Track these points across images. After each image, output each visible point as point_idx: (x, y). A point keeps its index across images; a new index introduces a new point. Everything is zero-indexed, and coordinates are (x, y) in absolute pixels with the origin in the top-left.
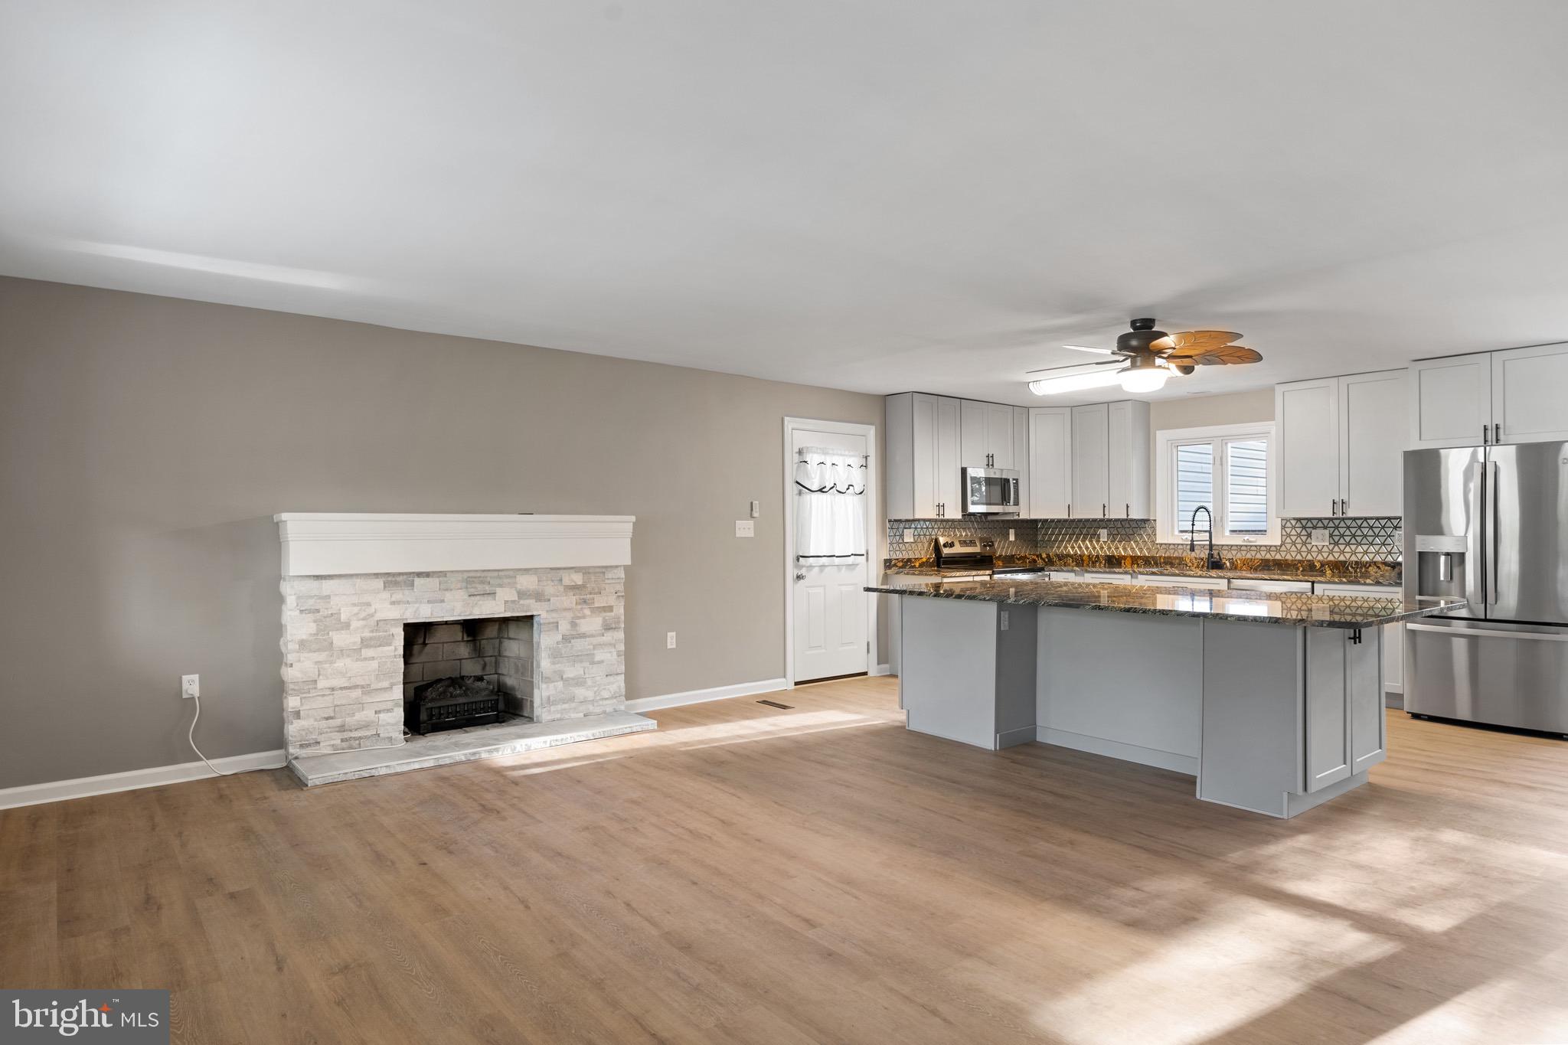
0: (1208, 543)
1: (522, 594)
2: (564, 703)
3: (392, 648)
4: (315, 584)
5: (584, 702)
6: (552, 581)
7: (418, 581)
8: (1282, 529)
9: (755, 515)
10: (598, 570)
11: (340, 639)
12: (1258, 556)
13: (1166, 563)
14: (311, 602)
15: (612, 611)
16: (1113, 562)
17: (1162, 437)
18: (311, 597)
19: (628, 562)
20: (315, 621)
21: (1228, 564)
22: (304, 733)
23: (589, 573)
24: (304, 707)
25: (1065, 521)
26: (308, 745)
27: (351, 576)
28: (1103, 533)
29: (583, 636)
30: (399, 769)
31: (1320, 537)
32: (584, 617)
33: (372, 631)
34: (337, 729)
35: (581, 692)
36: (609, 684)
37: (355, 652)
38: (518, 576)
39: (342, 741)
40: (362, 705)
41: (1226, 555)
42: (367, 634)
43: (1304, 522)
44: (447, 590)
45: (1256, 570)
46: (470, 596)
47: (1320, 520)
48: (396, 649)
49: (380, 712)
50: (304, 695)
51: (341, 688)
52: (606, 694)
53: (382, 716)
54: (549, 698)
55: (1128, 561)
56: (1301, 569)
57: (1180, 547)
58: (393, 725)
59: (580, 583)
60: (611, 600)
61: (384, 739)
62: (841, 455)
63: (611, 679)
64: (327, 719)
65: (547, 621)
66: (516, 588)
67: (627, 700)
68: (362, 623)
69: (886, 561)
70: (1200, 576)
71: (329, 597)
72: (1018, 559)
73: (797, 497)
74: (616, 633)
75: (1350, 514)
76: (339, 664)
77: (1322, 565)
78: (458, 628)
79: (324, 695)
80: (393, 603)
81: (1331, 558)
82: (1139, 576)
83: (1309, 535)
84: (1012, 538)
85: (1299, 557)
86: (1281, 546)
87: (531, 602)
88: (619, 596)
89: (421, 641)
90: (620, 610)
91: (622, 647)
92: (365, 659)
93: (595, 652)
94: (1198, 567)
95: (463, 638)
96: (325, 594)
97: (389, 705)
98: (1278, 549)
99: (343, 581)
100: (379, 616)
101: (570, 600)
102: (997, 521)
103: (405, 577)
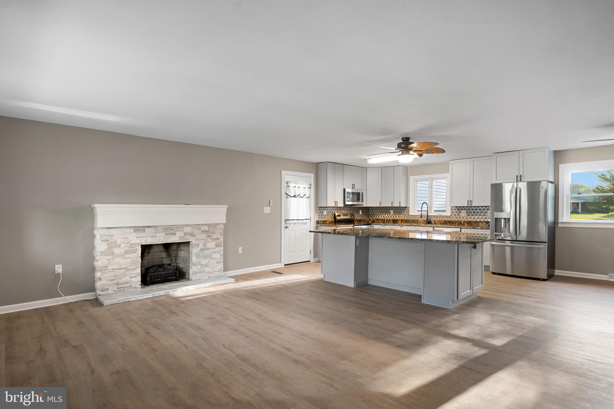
0: (427, 215)
1: (186, 234)
2: (201, 273)
3: (137, 254)
4: (107, 230)
5: (208, 273)
6: (197, 229)
7: (147, 229)
8: (451, 210)
9: (271, 205)
10: (213, 225)
11: (117, 251)
12: (443, 219)
13: (412, 222)
14: (106, 237)
15: (219, 240)
16: (395, 222)
17: (412, 178)
18: (106, 235)
19: (225, 222)
20: (107, 244)
21: (433, 222)
22: (102, 286)
23: (211, 226)
24: (103, 276)
25: (379, 207)
26: (104, 290)
27: (121, 227)
28: (392, 211)
29: (208, 249)
30: (139, 299)
31: (464, 213)
32: (209, 242)
33: (129, 248)
34: (115, 284)
35: (207, 269)
36: (217, 266)
37: (122, 256)
38: (184, 227)
39: (117, 288)
40: (125, 275)
41: (432, 219)
42: (127, 249)
43: (458, 208)
44: (158, 232)
45: (442, 224)
46: (166, 235)
47: (463, 207)
48: (138, 254)
49: (132, 277)
50: (103, 272)
51: (117, 269)
52: (216, 270)
53: (132, 279)
54: (195, 271)
55: (400, 221)
56: (457, 224)
57: (417, 216)
58: (136, 282)
59: (207, 230)
60: (219, 236)
61: (133, 287)
62: (302, 184)
63: (218, 264)
64: (112, 280)
65: (195, 244)
66: (183, 232)
67: (224, 272)
68: (126, 245)
69: (317, 221)
70: (424, 226)
71: (113, 235)
72: (363, 221)
73: (286, 199)
74: (220, 247)
75: (473, 205)
76: (116, 260)
77: (464, 222)
78: (162, 246)
79: (110, 272)
80: (137, 237)
81: (467, 220)
82: (404, 226)
83: (460, 212)
84: (361, 213)
85: (456, 220)
86: (451, 216)
87: (189, 237)
88: (221, 234)
89: (147, 251)
90: (222, 239)
91: (222, 253)
92: (126, 258)
93: (213, 254)
94: (423, 223)
95: (163, 250)
96: (111, 234)
97: (135, 275)
98: (449, 217)
99: (118, 229)
100: (132, 242)
101: (203, 236)
102: (356, 207)
103: (142, 228)
